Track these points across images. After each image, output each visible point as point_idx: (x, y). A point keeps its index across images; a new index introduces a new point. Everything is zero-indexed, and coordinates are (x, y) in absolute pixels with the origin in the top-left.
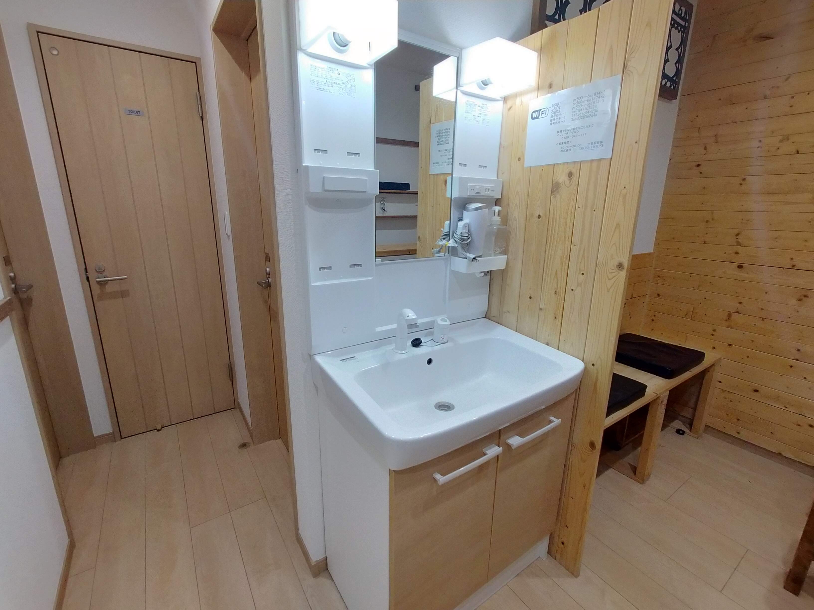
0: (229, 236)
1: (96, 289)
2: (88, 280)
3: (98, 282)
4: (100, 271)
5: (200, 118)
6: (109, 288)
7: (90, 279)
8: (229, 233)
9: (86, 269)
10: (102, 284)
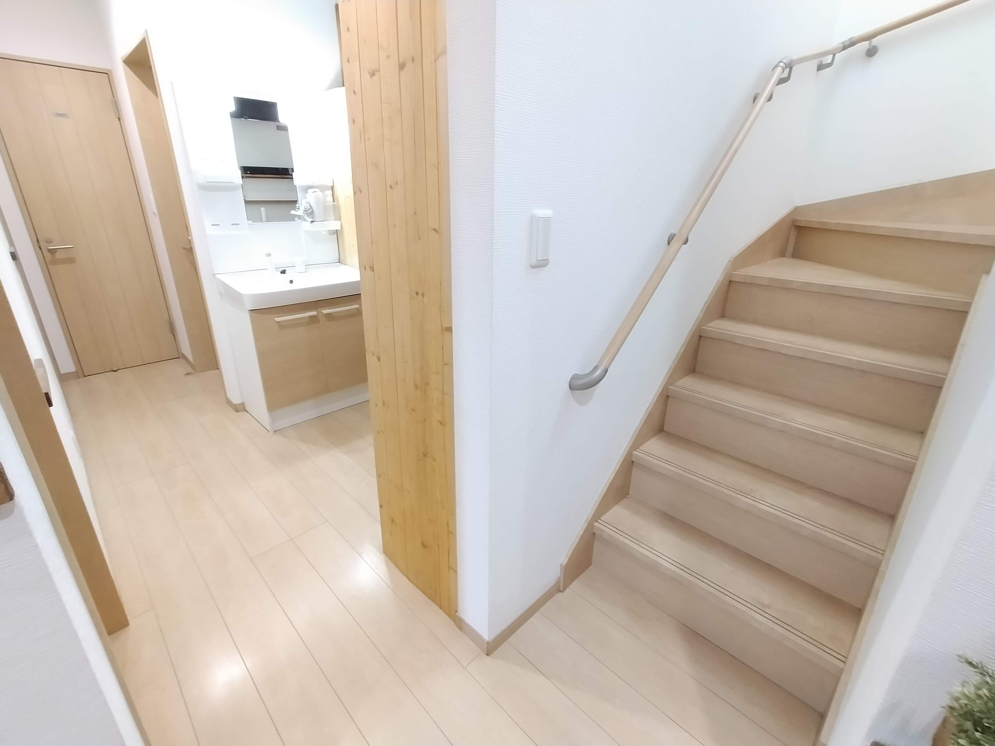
0: (155, 214)
1: (48, 256)
2: (40, 248)
3: (50, 250)
4: (49, 242)
5: (118, 119)
6: (58, 255)
7: (42, 248)
8: (156, 211)
9: (37, 240)
10: (52, 251)
